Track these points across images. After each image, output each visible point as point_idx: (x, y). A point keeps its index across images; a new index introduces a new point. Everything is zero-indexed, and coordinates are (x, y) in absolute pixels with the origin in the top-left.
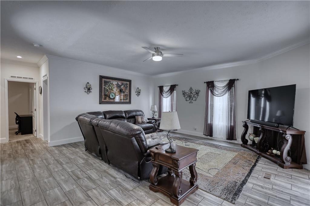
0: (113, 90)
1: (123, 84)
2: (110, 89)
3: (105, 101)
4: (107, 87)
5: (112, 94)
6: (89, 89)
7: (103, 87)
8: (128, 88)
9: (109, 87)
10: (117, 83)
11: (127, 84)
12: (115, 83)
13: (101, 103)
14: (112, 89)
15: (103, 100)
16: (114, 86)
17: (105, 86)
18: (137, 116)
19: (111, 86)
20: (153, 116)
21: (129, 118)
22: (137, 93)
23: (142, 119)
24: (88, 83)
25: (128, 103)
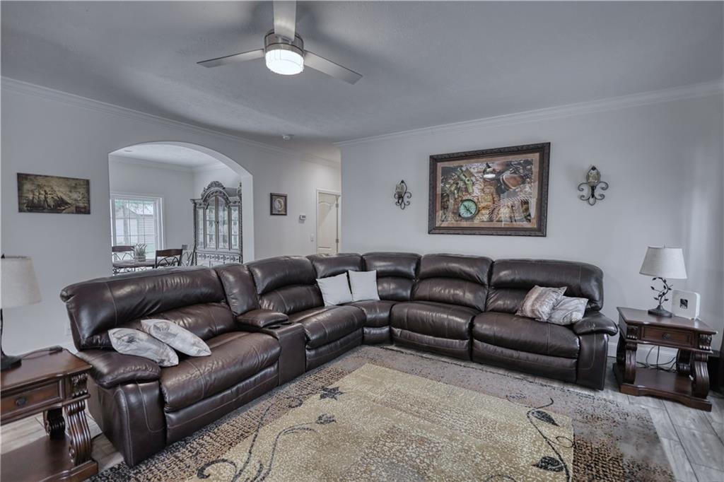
0: (471, 191)
2: (458, 189)
3: (444, 224)
4: (451, 185)
5: (466, 203)
6: (401, 197)
7: (440, 185)
9: (457, 184)
10: (484, 165)
12: (476, 167)
13: (433, 229)
14: (466, 190)
15: (438, 223)
16: (473, 179)
17: (446, 183)
18: (541, 285)
19: (462, 180)
20: (659, 307)
21: (502, 286)
22: (586, 191)
23: (537, 299)
24: (402, 182)
25: (533, 233)
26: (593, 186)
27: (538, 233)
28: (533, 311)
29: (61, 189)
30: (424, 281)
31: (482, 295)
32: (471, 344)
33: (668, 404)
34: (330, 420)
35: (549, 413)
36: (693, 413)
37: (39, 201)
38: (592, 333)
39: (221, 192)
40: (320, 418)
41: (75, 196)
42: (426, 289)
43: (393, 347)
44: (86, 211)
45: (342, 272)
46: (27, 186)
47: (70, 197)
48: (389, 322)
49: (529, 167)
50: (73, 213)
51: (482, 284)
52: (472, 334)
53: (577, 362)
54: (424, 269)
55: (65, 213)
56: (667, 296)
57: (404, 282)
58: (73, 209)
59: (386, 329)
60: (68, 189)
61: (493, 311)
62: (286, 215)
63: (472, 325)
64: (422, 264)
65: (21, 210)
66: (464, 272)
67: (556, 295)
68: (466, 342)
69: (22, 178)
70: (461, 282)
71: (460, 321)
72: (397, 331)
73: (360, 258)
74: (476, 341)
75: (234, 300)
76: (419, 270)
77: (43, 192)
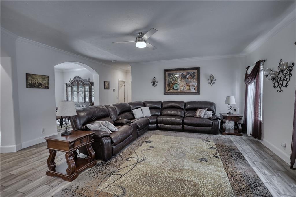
0: (177, 81)
1: (188, 73)
2: (173, 80)
3: (169, 91)
4: (171, 79)
5: (176, 85)
6: (154, 83)
7: (167, 79)
8: (196, 76)
9: (173, 79)
10: (181, 73)
11: (194, 73)
12: (179, 73)
13: (165, 93)
14: (176, 81)
15: (167, 91)
16: (178, 77)
17: (169, 78)
18: (200, 108)
19: (174, 77)
20: (230, 112)
21: (189, 110)
22: (210, 81)
23: (200, 112)
24: (154, 78)
25: (196, 94)
26: (212, 80)
27: (197, 94)
28: (199, 116)
29: (40, 79)
30: (165, 110)
31: (183, 112)
32: (183, 126)
33: (233, 136)
34: (153, 147)
35: (208, 140)
36: (239, 137)
37: (33, 84)
38: (215, 119)
39: (80, 80)
40: (150, 147)
41: (44, 82)
42: (165, 112)
43: (157, 130)
44: (48, 88)
45: (139, 108)
46: (30, 78)
47: (43, 82)
48: (157, 122)
49: (194, 74)
50: (44, 88)
51: (183, 109)
52: (183, 123)
53: (212, 128)
54: (164, 106)
55: (42, 88)
56: (231, 109)
57: (158, 110)
58: (44, 87)
59: (155, 125)
60: (42, 79)
61: (187, 117)
62: (109, 89)
63: (183, 121)
64: (163, 104)
65: (27, 87)
66: (177, 106)
67: (205, 111)
68: (182, 126)
69: (28, 75)
70: (177, 109)
71: (179, 120)
72: (159, 125)
73: (143, 103)
74: (184, 125)
75: (112, 116)
76: (162, 107)
77: (34, 80)
